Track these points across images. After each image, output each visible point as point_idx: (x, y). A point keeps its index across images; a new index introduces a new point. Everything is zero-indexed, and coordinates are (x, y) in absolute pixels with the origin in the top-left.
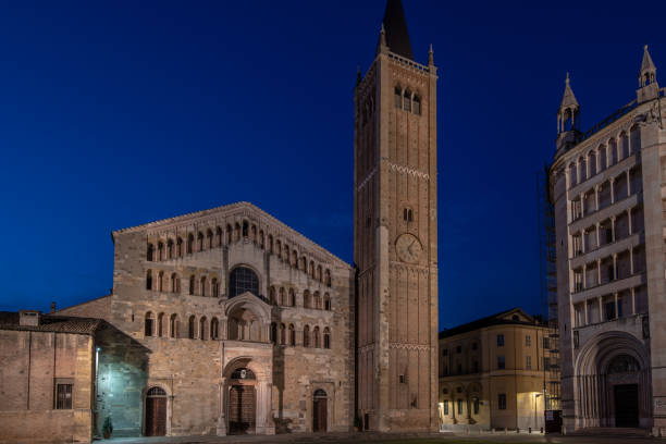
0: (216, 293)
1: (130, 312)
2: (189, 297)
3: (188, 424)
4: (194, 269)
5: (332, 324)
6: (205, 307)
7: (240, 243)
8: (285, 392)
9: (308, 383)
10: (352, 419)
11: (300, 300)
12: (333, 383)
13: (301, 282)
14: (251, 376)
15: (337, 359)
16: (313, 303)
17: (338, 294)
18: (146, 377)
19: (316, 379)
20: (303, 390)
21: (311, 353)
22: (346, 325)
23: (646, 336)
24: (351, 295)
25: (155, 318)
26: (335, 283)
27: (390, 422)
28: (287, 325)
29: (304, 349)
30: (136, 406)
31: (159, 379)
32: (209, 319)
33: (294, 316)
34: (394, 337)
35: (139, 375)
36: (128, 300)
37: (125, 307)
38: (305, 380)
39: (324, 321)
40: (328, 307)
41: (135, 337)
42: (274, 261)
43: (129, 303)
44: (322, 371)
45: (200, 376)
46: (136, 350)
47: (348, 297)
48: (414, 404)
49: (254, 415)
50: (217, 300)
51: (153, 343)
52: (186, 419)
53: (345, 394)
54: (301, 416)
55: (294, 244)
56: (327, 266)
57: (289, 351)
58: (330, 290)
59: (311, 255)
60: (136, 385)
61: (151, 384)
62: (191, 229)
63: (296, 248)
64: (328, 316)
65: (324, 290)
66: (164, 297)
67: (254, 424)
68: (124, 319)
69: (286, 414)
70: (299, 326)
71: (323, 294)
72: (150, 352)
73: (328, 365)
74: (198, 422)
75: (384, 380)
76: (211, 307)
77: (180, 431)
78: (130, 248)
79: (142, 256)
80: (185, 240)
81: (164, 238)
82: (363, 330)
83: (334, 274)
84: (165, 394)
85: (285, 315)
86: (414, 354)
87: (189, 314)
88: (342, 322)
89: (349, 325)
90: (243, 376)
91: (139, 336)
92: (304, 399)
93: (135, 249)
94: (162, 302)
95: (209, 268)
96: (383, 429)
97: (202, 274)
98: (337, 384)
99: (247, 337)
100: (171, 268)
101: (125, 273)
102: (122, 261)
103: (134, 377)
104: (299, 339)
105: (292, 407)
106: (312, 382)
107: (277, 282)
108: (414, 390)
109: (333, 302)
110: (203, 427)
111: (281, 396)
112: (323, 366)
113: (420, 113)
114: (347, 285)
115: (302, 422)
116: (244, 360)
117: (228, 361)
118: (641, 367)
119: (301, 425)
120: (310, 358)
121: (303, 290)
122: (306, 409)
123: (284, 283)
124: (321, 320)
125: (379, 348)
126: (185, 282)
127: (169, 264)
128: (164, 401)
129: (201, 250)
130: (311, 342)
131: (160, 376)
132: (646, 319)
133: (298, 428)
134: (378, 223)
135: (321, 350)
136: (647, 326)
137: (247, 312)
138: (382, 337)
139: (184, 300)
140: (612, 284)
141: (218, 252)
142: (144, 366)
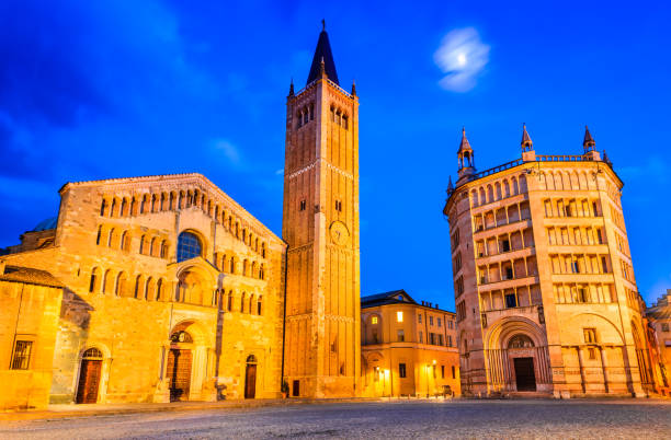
0: (163, 254)
1: (77, 266)
2: (138, 256)
3: (124, 390)
4: (146, 229)
5: (266, 293)
6: (152, 268)
7: (191, 209)
8: (221, 358)
9: (243, 349)
10: (280, 387)
11: (239, 267)
12: (264, 350)
13: (241, 251)
14: (189, 340)
15: (268, 326)
16: (249, 272)
17: (271, 265)
18: (85, 337)
19: (249, 345)
20: (238, 356)
21: (247, 320)
22: (277, 295)
23: (542, 321)
24: (282, 268)
25: (100, 274)
26: (269, 255)
27: (324, 388)
28: (227, 292)
29: (242, 315)
30: (71, 368)
31: (99, 340)
32: (155, 280)
33: (236, 283)
34: (329, 310)
35: (78, 334)
36: (77, 253)
37: (72, 261)
38: (240, 346)
39: (259, 289)
40: (262, 276)
41: (78, 293)
42: (220, 229)
43: (77, 257)
44: (255, 338)
45: (141, 338)
46: (77, 307)
47: (280, 269)
48: (342, 371)
49: (188, 381)
50: (164, 262)
51: (96, 299)
52: (123, 385)
53: (274, 360)
54: (235, 382)
55: (238, 217)
56: (263, 239)
57: (228, 316)
58: (265, 261)
59: (251, 228)
60: (75, 346)
61: (90, 344)
62: (147, 191)
63: (239, 220)
64: (263, 284)
65: (260, 260)
66: (114, 254)
67: (188, 390)
68: (69, 273)
69: (221, 380)
70: (237, 294)
71: (258, 266)
72: (93, 309)
73: (261, 332)
74: (135, 387)
75: (321, 348)
76: (162, 268)
77: (115, 397)
78: (85, 201)
79: (96, 210)
80: (140, 200)
81: (120, 196)
82: (293, 300)
83: (269, 247)
84: (101, 356)
85: (227, 282)
86: (342, 325)
87: (137, 273)
88: (275, 292)
89: (279, 295)
90: (181, 339)
91: (83, 292)
92: (238, 365)
93: (90, 202)
94: (110, 259)
95: (160, 230)
96: (320, 395)
97: (153, 235)
98: (268, 351)
99: (187, 300)
100: (124, 226)
101: (76, 225)
102: (75, 213)
103: (74, 337)
104: (237, 305)
105: (228, 373)
106: (246, 348)
107: (221, 250)
108: (342, 358)
109: (267, 273)
110: (141, 390)
111: (218, 360)
112: (256, 332)
113: (347, 128)
114: (279, 258)
115: (234, 388)
116: (187, 323)
117: (174, 323)
118: (537, 345)
119: (235, 392)
120: (246, 323)
121: (242, 260)
122: (239, 376)
123: (226, 251)
124: (257, 287)
125: (317, 318)
126: (136, 242)
127: (122, 221)
128: (99, 363)
129: (152, 212)
130: (247, 309)
131: (99, 336)
132: (541, 308)
133: (232, 395)
134: (317, 209)
135: (255, 316)
136: (541, 314)
137: (190, 275)
138: (320, 310)
139: (133, 259)
140: (512, 281)
141: (170, 216)
142: (85, 324)
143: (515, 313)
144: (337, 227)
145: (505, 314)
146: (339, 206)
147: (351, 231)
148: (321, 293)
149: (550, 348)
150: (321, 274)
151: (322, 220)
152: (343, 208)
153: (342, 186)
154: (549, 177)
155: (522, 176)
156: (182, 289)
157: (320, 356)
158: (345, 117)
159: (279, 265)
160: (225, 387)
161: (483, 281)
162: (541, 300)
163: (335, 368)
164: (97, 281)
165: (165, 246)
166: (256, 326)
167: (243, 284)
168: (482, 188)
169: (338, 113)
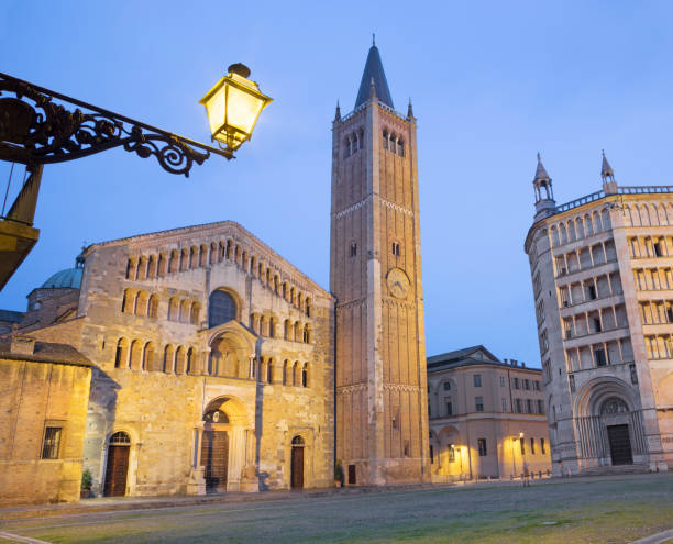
0: (194, 319)
1: (102, 338)
2: (166, 323)
3: (155, 480)
4: (174, 291)
5: (312, 359)
6: (182, 336)
7: (222, 264)
8: (262, 440)
9: (287, 429)
10: (332, 473)
11: (280, 330)
12: (312, 429)
13: (282, 310)
14: (225, 419)
15: (316, 401)
16: (291, 335)
17: (318, 325)
18: (111, 420)
19: (295, 424)
20: (281, 437)
21: (290, 393)
22: (325, 360)
23: (635, 381)
24: (331, 328)
25: (127, 346)
26: (314, 313)
27: (386, 473)
28: (266, 360)
29: (284, 388)
30: (97, 456)
31: (126, 422)
32: (185, 350)
33: (276, 349)
34: (388, 377)
35: (104, 416)
36: (101, 323)
37: (98, 332)
38: (283, 425)
39: (304, 355)
40: (307, 339)
41: (103, 369)
42: (256, 286)
43: (102, 328)
44: (301, 414)
45: (171, 419)
46: (102, 385)
47: (328, 329)
48: (406, 452)
49: (225, 469)
50: (195, 328)
51: (123, 376)
52: (153, 474)
53: (324, 442)
54: (279, 469)
55: (277, 269)
56: (308, 294)
57: (268, 390)
58: (310, 321)
59: (294, 281)
60: (100, 429)
61: (117, 428)
62: (175, 246)
63: (277, 273)
64: (308, 349)
65: (304, 320)
66: (140, 322)
67: (225, 479)
68: (94, 346)
69: (263, 467)
70: (279, 362)
71: (302, 326)
72: (119, 387)
73: (307, 407)
74: (166, 477)
75: (380, 425)
76: (189, 336)
77: (146, 488)
78: (110, 264)
79: (121, 273)
80: (168, 258)
81: (146, 254)
82: (344, 367)
83: (314, 303)
84: (128, 441)
85: (266, 348)
86: (405, 395)
87: (165, 343)
88: (322, 358)
89: (328, 361)
90: (216, 419)
91: (109, 367)
92: (281, 448)
93: (115, 264)
94: (137, 328)
95: (190, 291)
96: (380, 481)
97: (182, 297)
98: (316, 430)
99: (220, 374)
100: (150, 288)
101: (101, 292)
102: (100, 278)
103: (100, 420)
104: (278, 377)
105: (270, 457)
106: (291, 428)
107: (258, 310)
108: (406, 435)
109: (312, 334)
110: (173, 481)
111: (258, 443)
112: (303, 408)
113: (403, 154)
114: (327, 316)
115: (279, 476)
116: (222, 400)
117: (208, 401)
118: (631, 410)
119: (279, 480)
120: (289, 397)
121: (283, 320)
122: (283, 461)
123: (265, 311)
124: (301, 353)
125: (374, 389)
126: (163, 306)
127: (148, 283)
128: (127, 449)
129: (180, 270)
130: (290, 380)
131: (127, 418)
132: (633, 366)
133: (276, 484)
134: (370, 255)
135: (300, 389)
136: (634, 373)
137: (223, 343)
138: (378, 377)
139: (161, 326)
140: (601, 335)
141: (200, 273)
142: (111, 405)
143: (605, 372)
144: (396, 276)
145: (595, 374)
146: (396, 250)
147: (412, 279)
148: (378, 357)
149: (645, 413)
150: (377, 336)
151: (376, 267)
152: (402, 251)
153: (400, 225)
154: (634, 211)
155: (604, 210)
156: (214, 359)
157: (380, 435)
158: (401, 143)
159: (327, 324)
160: (267, 475)
161: (569, 335)
162: (632, 356)
163: (398, 449)
164: (123, 354)
165: (196, 308)
166: (302, 401)
167: (284, 351)
168: (561, 224)
169: (393, 139)
